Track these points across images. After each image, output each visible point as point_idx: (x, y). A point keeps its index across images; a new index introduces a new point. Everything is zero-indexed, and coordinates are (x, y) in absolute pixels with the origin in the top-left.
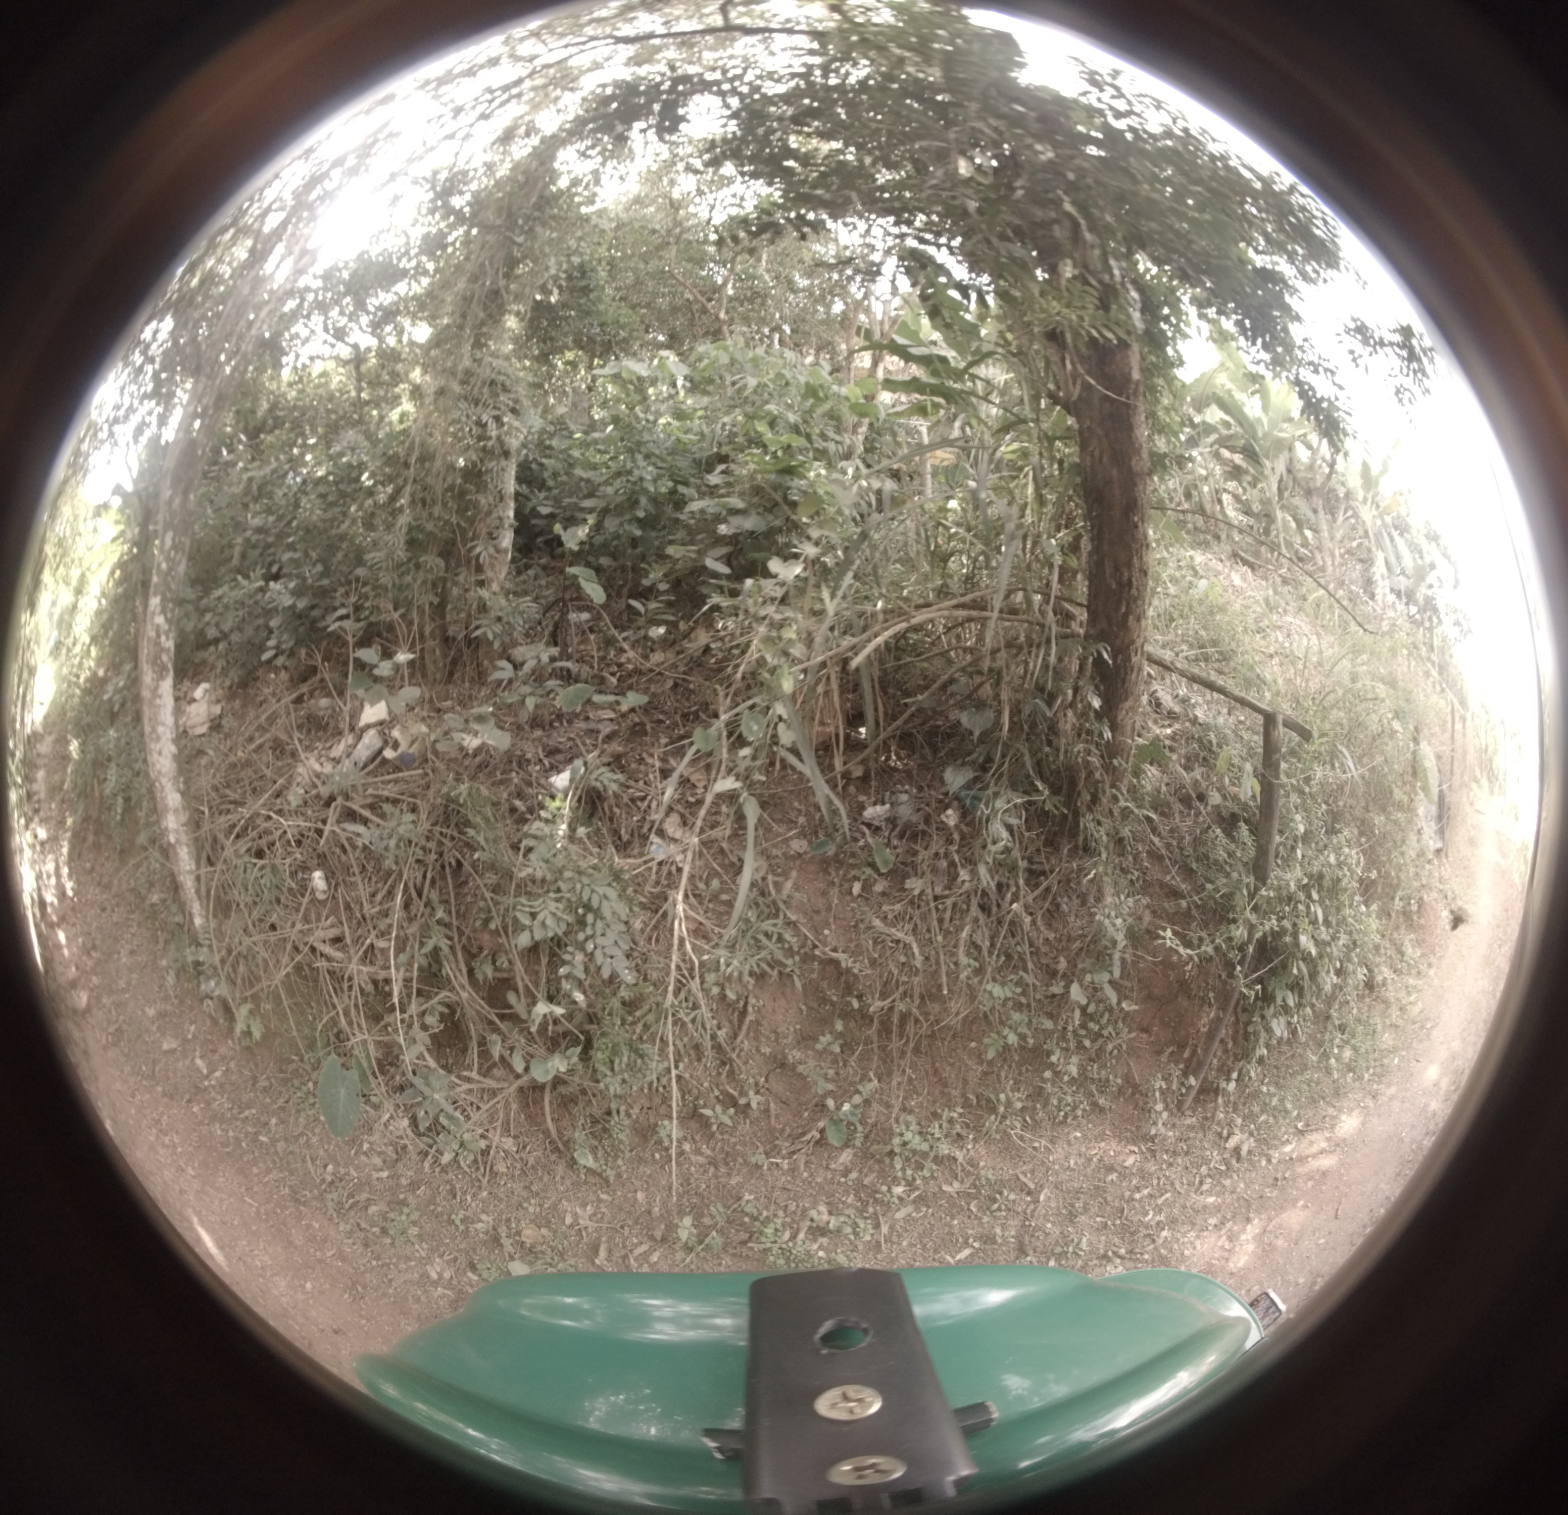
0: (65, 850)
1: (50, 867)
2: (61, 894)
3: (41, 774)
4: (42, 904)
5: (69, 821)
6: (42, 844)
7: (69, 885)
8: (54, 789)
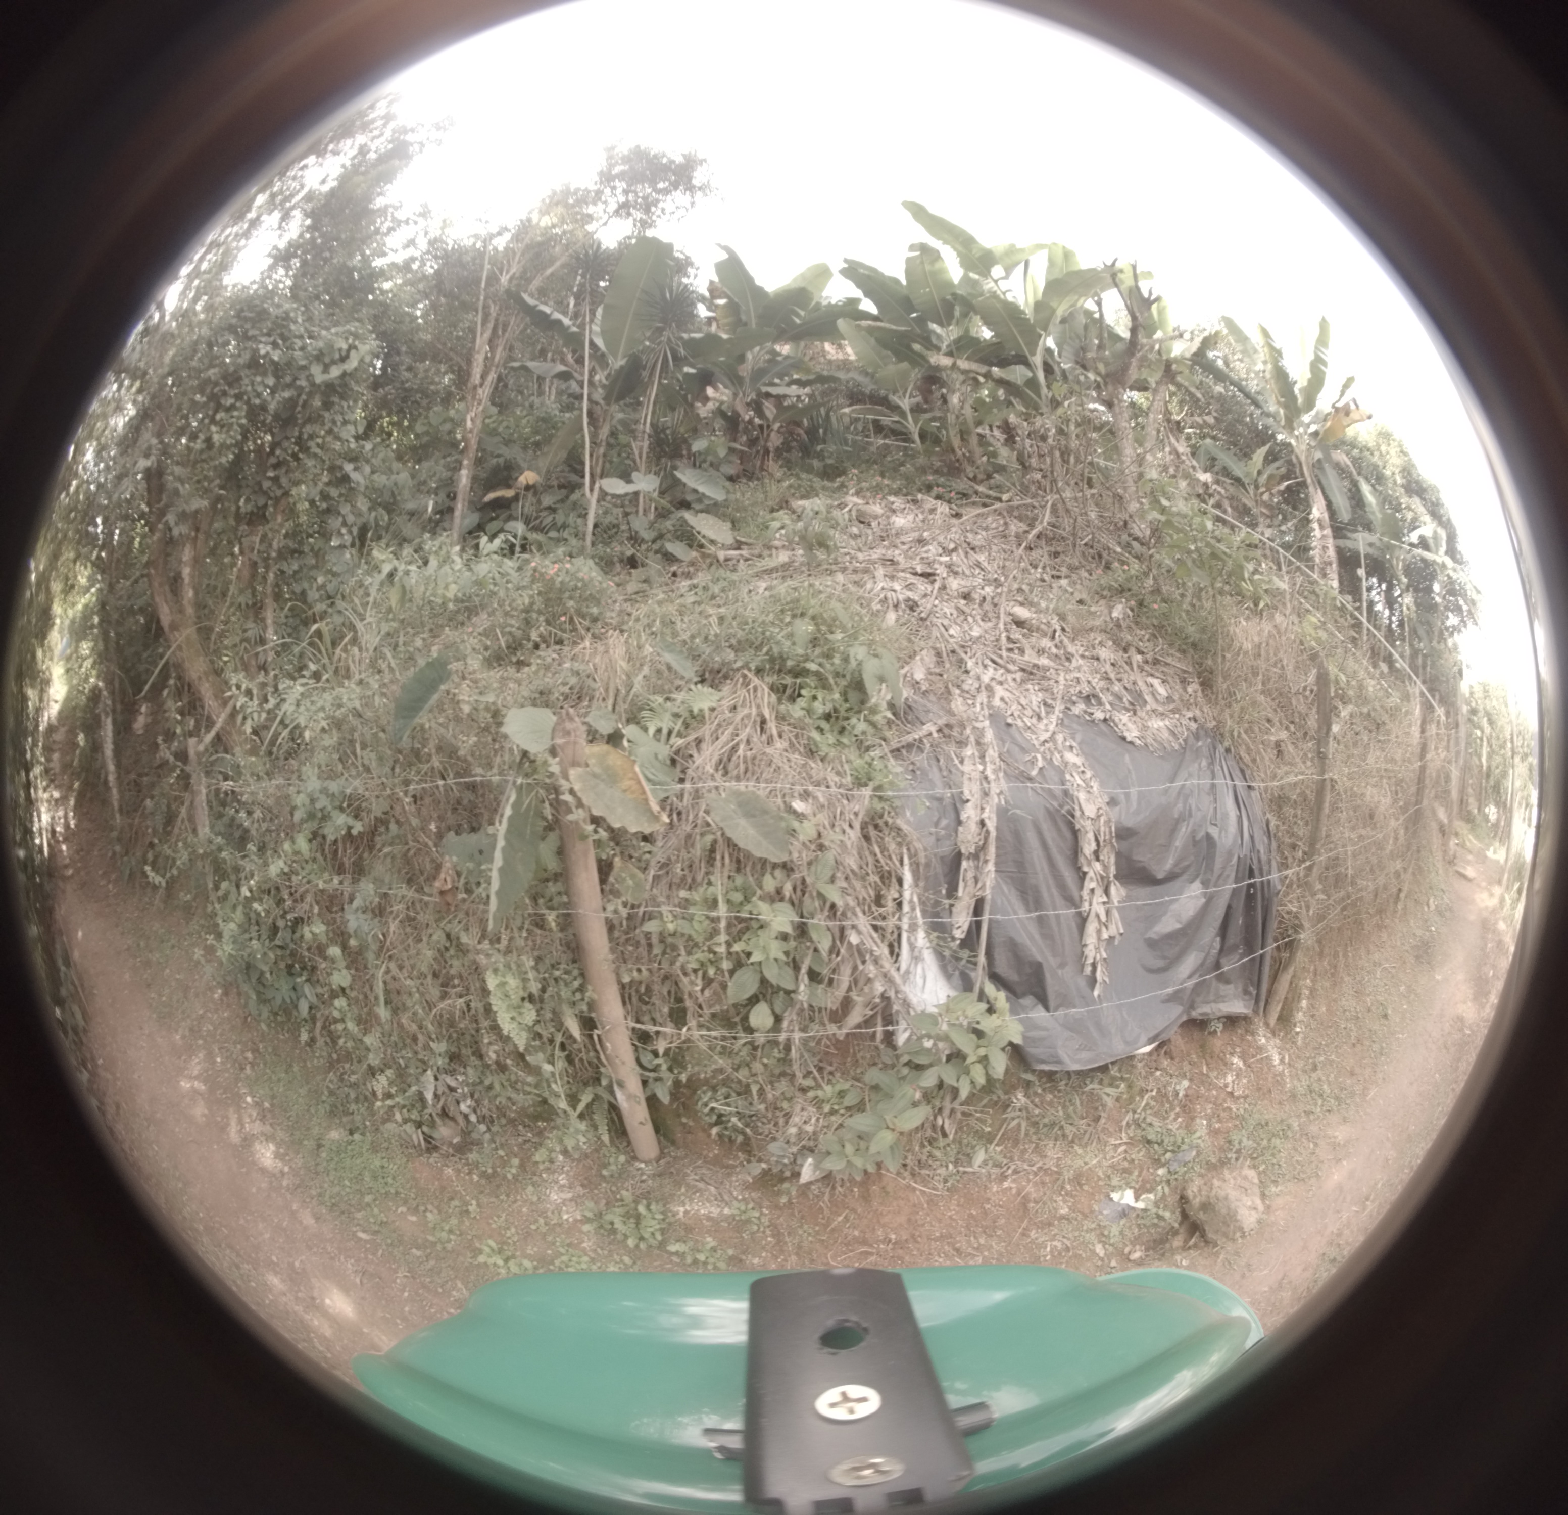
1: (61, 813)
2: (67, 826)
3: (56, 756)
4: (53, 832)
6: (56, 801)
8: (66, 767)
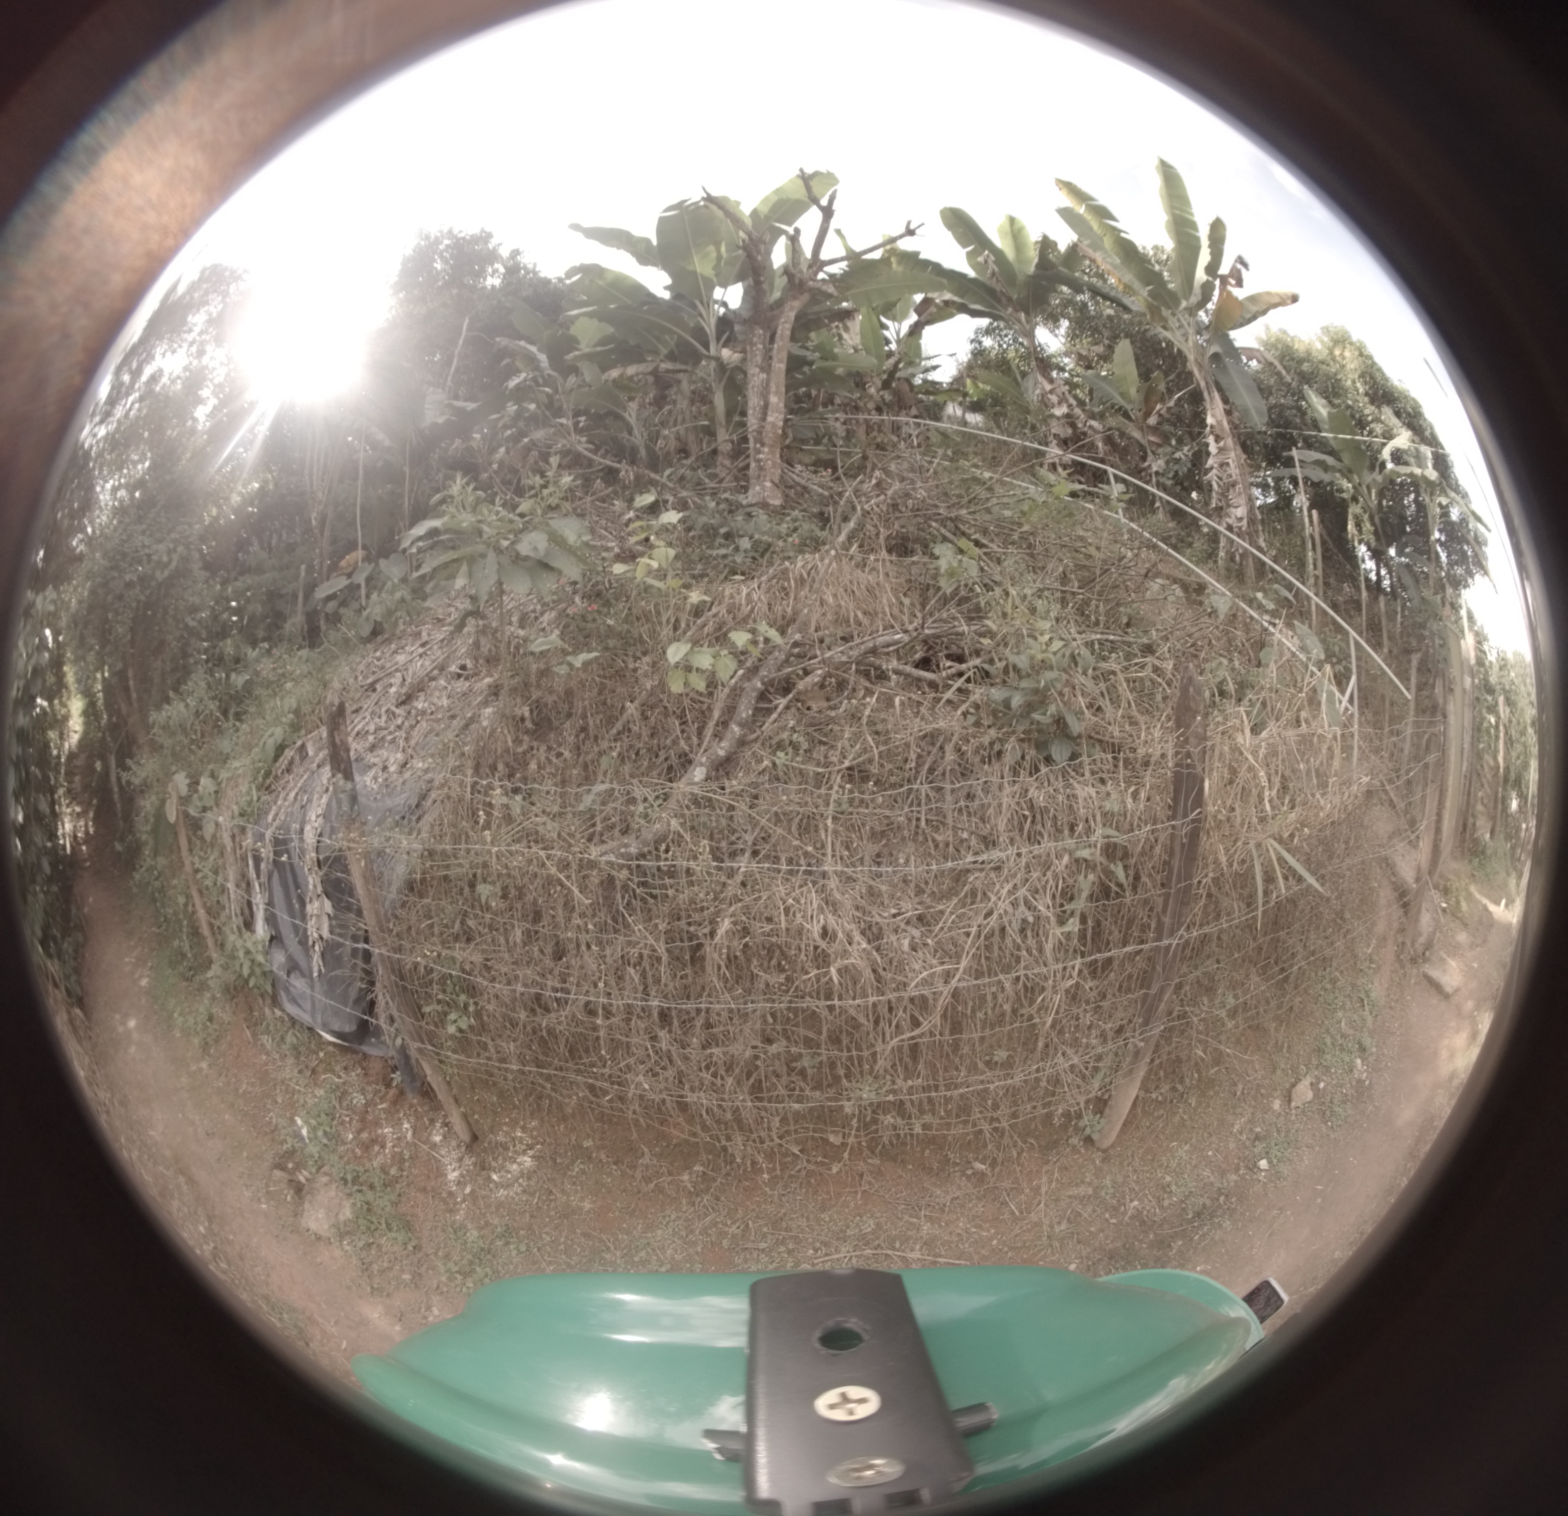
0: (91, 815)
1: (82, 823)
2: (87, 832)
3: (77, 779)
4: (75, 837)
5: (95, 801)
6: (78, 814)
7: (91, 830)
8: (86, 787)
